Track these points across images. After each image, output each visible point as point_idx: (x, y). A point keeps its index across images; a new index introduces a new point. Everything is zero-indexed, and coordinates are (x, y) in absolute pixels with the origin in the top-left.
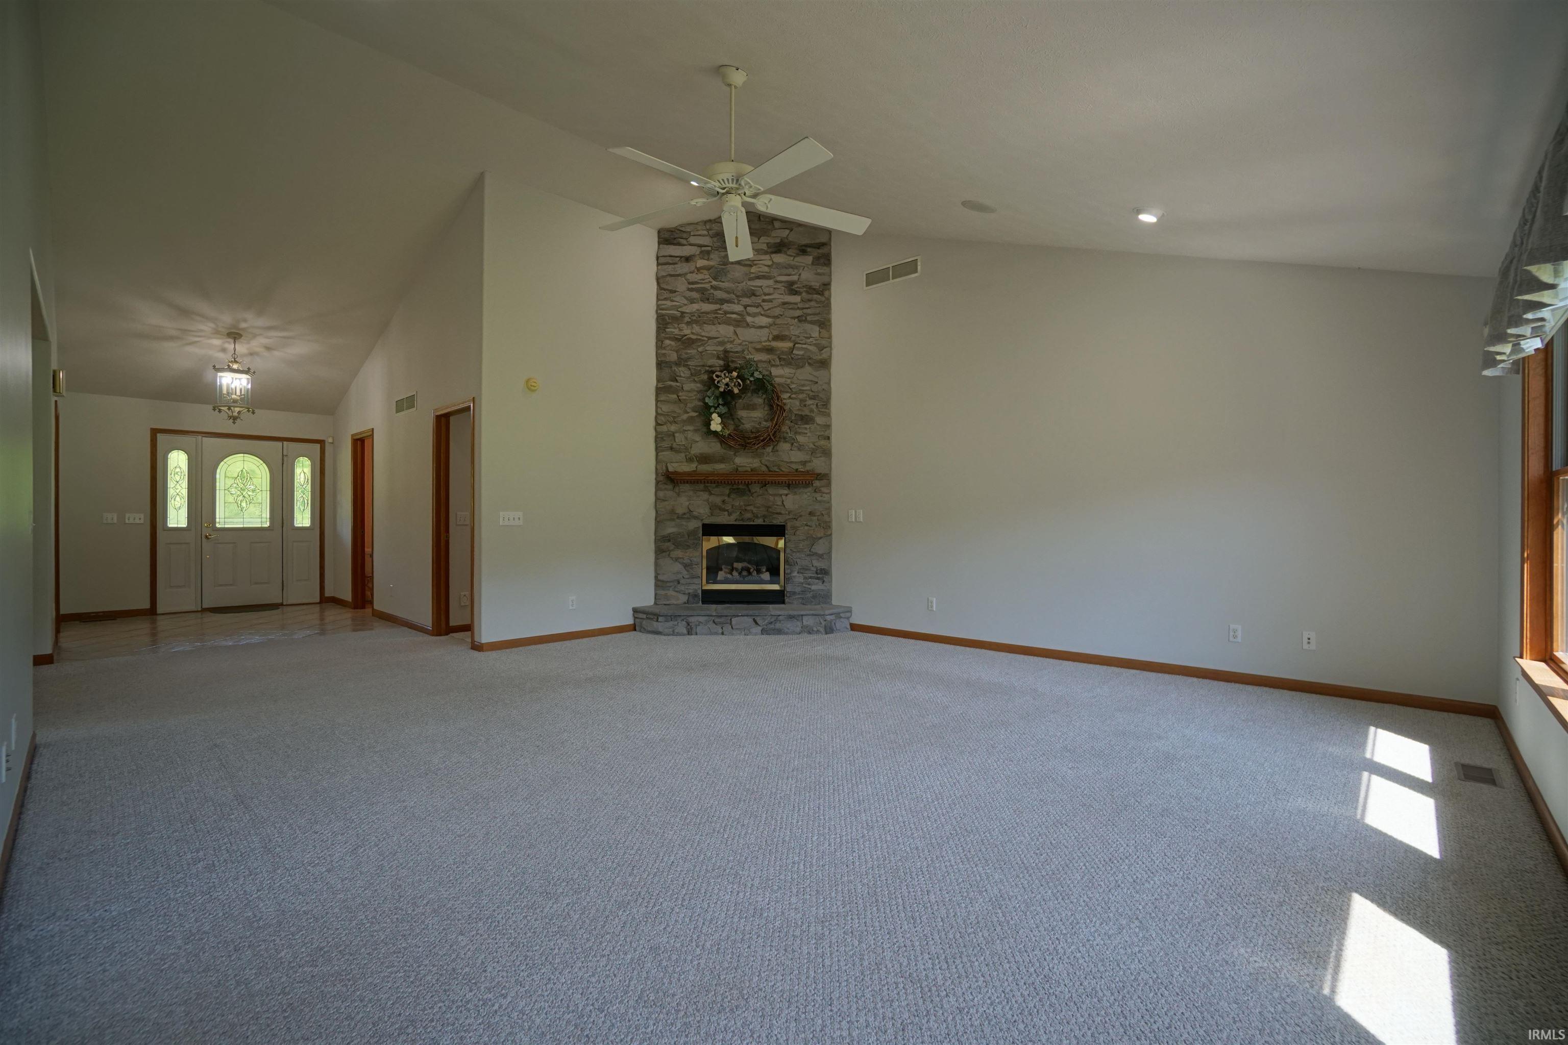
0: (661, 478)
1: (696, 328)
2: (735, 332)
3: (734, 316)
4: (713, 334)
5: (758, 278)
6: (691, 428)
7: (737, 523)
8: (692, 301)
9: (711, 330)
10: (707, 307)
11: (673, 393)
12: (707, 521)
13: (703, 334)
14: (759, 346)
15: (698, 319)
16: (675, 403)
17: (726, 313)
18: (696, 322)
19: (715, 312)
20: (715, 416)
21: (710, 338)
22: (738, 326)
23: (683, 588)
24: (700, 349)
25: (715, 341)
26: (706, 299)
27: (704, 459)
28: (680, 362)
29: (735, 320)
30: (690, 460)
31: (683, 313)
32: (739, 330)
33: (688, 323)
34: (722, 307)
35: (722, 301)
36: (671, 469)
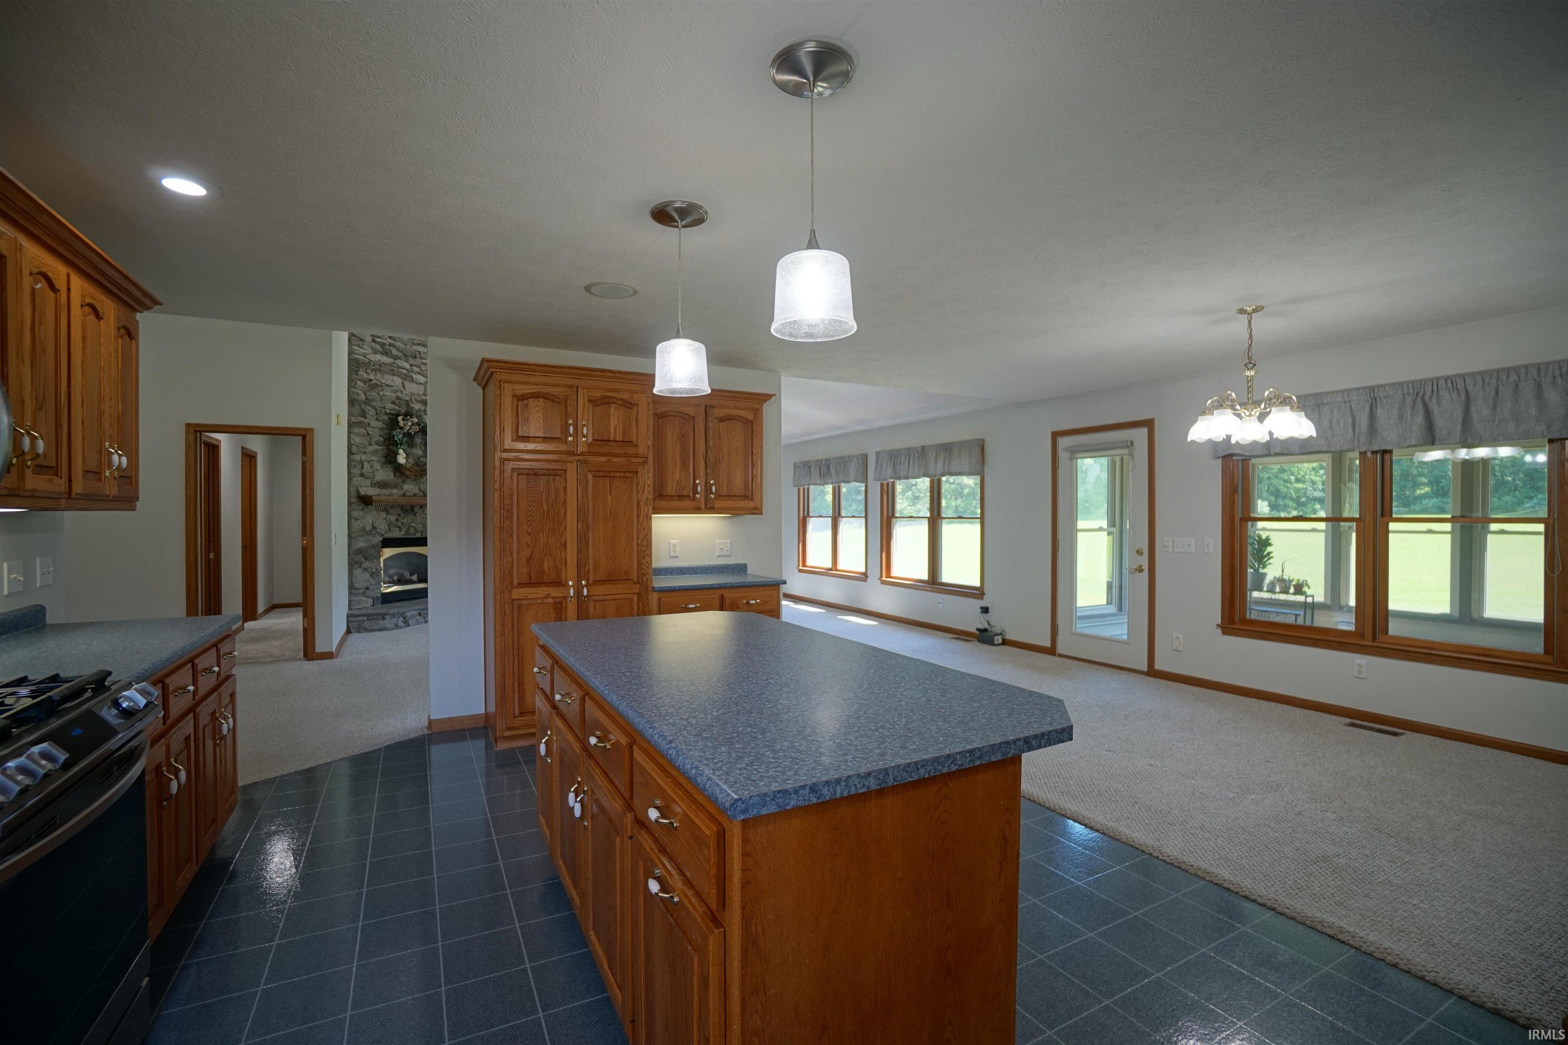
0: (353, 500)
1: (379, 376)
2: (403, 384)
3: (404, 371)
4: (389, 383)
5: (419, 344)
6: (375, 458)
7: (406, 537)
8: (375, 352)
9: (388, 379)
10: (385, 359)
11: (362, 428)
12: (386, 536)
13: (383, 381)
14: (419, 399)
15: (379, 368)
16: (364, 436)
17: (399, 367)
18: (380, 371)
19: (391, 365)
20: (401, 451)
21: (387, 386)
22: (405, 379)
23: (371, 593)
24: (381, 393)
25: (390, 388)
26: (386, 353)
27: (383, 485)
28: (368, 402)
29: (405, 374)
30: (373, 485)
31: (370, 361)
32: (406, 383)
33: (373, 370)
34: (396, 361)
35: (396, 358)
36: (362, 493)
